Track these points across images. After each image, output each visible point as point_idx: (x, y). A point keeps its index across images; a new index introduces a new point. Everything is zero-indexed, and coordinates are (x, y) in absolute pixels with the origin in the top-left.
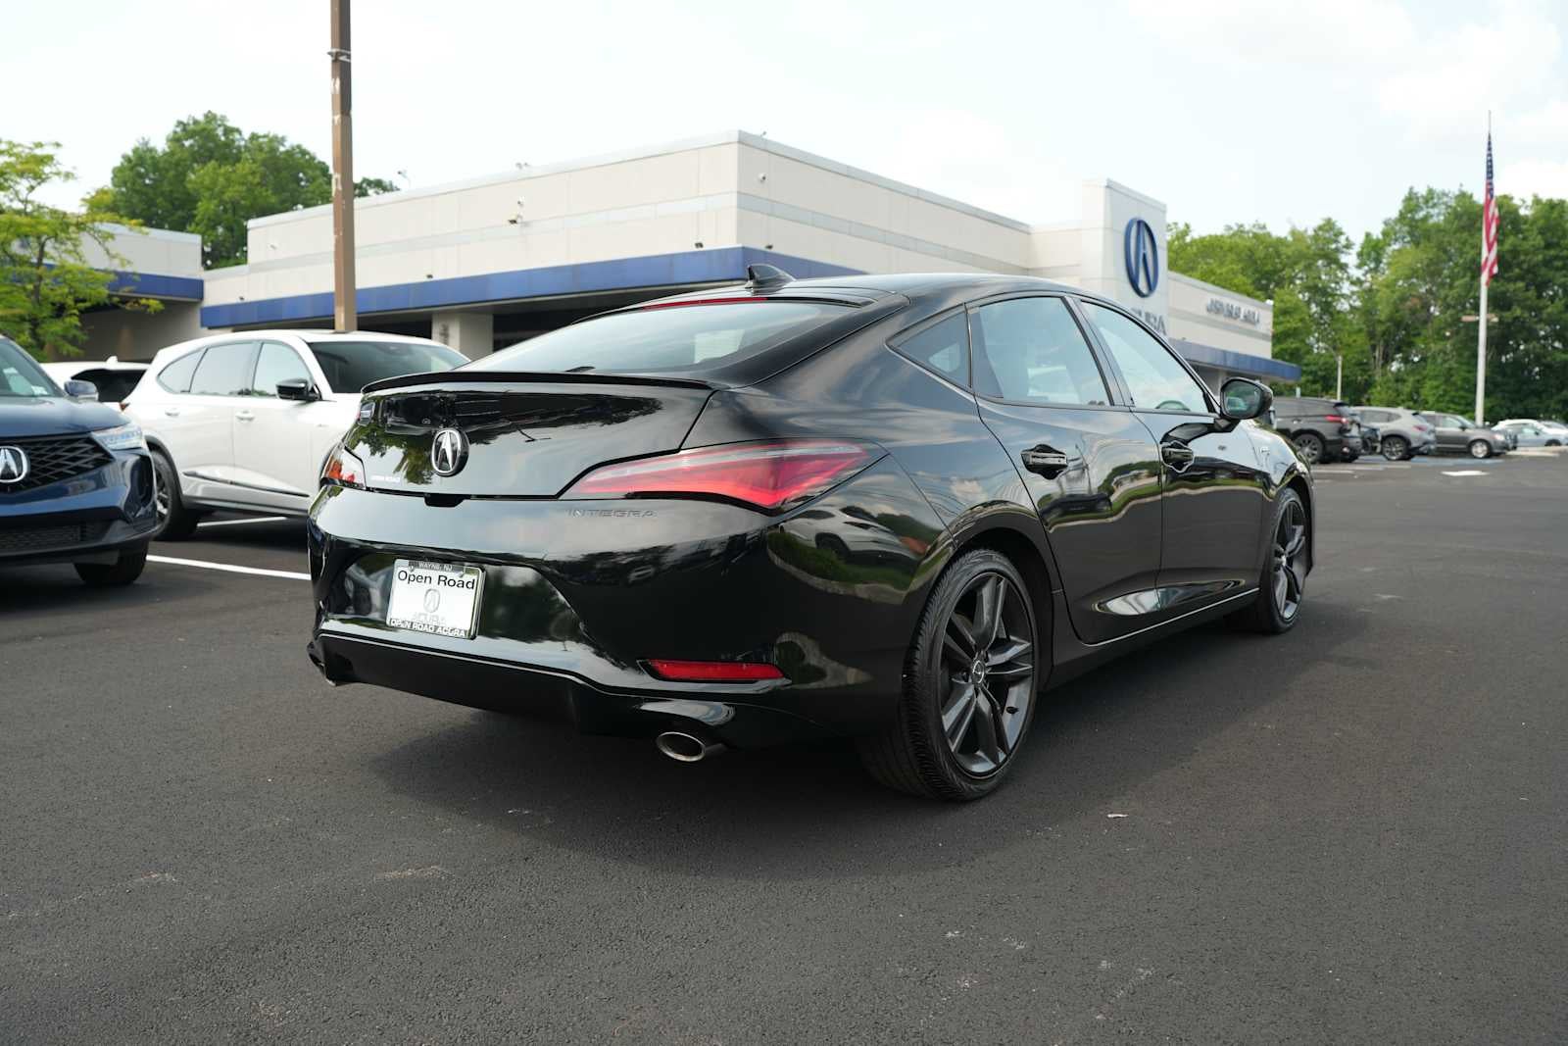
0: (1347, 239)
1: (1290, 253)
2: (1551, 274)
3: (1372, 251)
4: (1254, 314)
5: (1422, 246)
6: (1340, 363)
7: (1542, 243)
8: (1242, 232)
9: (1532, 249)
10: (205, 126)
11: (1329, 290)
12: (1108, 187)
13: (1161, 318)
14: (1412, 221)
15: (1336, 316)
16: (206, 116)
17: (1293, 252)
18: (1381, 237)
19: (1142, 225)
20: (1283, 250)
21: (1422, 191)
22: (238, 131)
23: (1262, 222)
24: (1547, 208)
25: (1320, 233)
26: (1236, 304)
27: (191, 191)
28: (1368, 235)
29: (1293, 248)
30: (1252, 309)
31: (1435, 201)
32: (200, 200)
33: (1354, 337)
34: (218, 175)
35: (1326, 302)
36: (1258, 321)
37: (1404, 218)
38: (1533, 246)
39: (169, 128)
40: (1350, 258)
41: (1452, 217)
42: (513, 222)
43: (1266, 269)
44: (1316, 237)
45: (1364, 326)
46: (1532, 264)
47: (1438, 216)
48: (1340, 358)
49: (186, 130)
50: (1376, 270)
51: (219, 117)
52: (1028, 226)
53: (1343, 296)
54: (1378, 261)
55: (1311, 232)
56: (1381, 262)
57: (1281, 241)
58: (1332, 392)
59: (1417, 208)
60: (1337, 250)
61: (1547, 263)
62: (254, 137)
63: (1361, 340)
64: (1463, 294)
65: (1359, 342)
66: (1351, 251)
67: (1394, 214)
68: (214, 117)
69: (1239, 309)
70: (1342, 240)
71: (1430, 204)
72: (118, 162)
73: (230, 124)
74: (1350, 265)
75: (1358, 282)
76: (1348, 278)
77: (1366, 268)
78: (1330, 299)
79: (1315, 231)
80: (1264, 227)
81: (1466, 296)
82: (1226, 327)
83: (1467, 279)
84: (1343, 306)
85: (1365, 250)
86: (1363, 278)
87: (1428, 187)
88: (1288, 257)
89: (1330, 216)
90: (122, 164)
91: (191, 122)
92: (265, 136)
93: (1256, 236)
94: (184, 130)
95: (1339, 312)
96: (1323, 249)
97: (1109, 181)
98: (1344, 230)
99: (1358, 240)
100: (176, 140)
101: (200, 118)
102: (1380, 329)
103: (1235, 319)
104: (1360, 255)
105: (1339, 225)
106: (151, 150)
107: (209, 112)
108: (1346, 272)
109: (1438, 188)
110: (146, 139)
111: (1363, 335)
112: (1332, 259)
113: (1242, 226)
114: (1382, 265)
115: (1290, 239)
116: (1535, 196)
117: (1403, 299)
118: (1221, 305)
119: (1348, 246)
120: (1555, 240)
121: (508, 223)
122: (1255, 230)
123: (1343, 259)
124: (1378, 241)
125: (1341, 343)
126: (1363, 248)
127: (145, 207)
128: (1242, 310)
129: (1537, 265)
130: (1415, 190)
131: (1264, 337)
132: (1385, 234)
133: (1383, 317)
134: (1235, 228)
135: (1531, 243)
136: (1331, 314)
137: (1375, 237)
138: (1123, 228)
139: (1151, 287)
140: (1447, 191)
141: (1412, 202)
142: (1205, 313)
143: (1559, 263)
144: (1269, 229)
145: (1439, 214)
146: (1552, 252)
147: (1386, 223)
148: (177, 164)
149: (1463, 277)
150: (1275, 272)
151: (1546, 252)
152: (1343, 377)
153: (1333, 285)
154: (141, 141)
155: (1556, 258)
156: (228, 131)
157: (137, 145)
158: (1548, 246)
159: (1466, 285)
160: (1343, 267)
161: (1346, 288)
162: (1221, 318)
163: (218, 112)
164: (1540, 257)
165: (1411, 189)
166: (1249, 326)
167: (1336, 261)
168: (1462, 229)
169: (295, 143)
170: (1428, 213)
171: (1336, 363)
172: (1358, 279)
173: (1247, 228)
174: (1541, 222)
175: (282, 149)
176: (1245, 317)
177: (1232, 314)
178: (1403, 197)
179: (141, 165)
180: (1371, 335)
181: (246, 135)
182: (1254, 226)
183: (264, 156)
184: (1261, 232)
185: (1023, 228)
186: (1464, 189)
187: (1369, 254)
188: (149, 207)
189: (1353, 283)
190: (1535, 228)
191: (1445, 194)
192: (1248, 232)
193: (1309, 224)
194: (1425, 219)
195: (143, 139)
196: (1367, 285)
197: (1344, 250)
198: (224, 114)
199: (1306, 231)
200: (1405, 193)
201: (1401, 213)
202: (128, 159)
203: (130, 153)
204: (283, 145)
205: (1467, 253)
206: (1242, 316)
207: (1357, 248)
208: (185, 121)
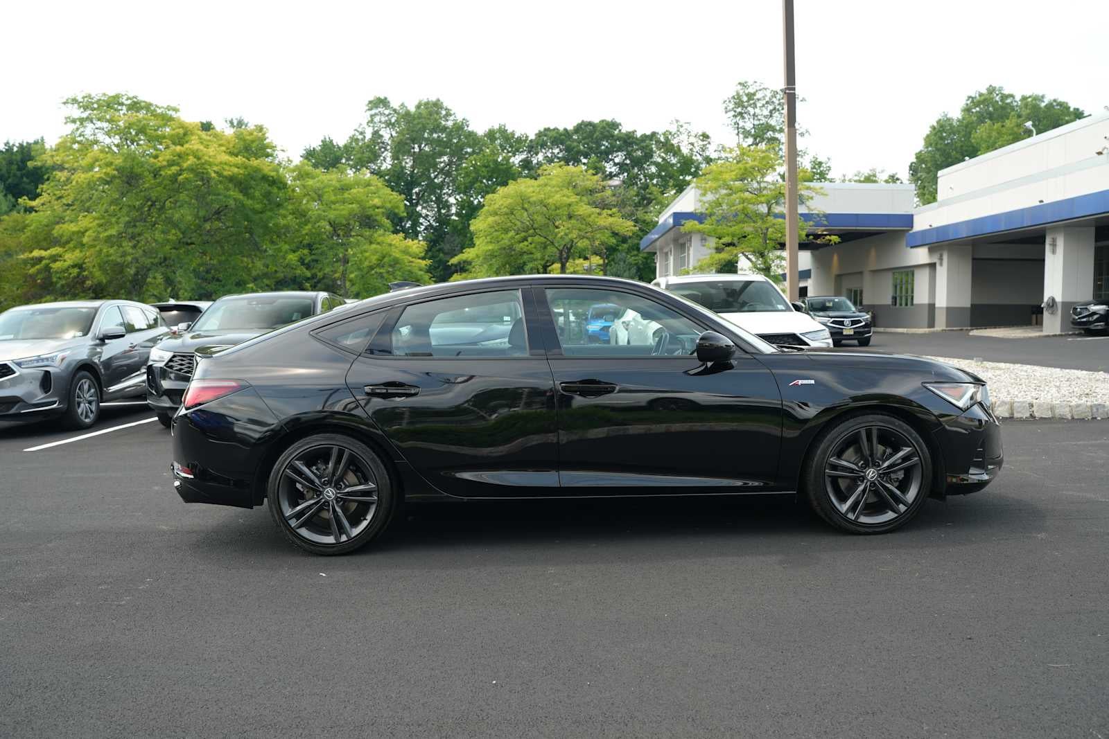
10: (987, 96)
16: (988, 89)
22: (1012, 96)
27: (975, 145)
32: (980, 150)
34: (992, 130)
39: (962, 102)
42: (1100, 153)
49: (974, 102)
51: (997, 88)
62: (1024, 98)
68: (994, 89)
72: (927, 131)
73: (1006, 92)
90: (931, 131)
91: (977, 95)
92: (1030, 97)
94: (972, 102)
100: (967, 110)
101: (984, 91)
106: (949, 119)
107: (991, 86)
110: (946, 113)
121: (1096, 155)
127: (944, 159)
148: (966, 126)
154: (943, 114)
156: (1004, 97)
157: (940, 117)
163: (996, 85)
169: (1052, 98)
175: (1043, 105)
179: (944, 131)
181: (1018, 98)
183: (1028, 111)
188: (947, 159)
195: (944, 112)
198: (1001, 86)
202: (934, 128)
203: (935, 124)
204: (1043, 102)
208: (973, 96)
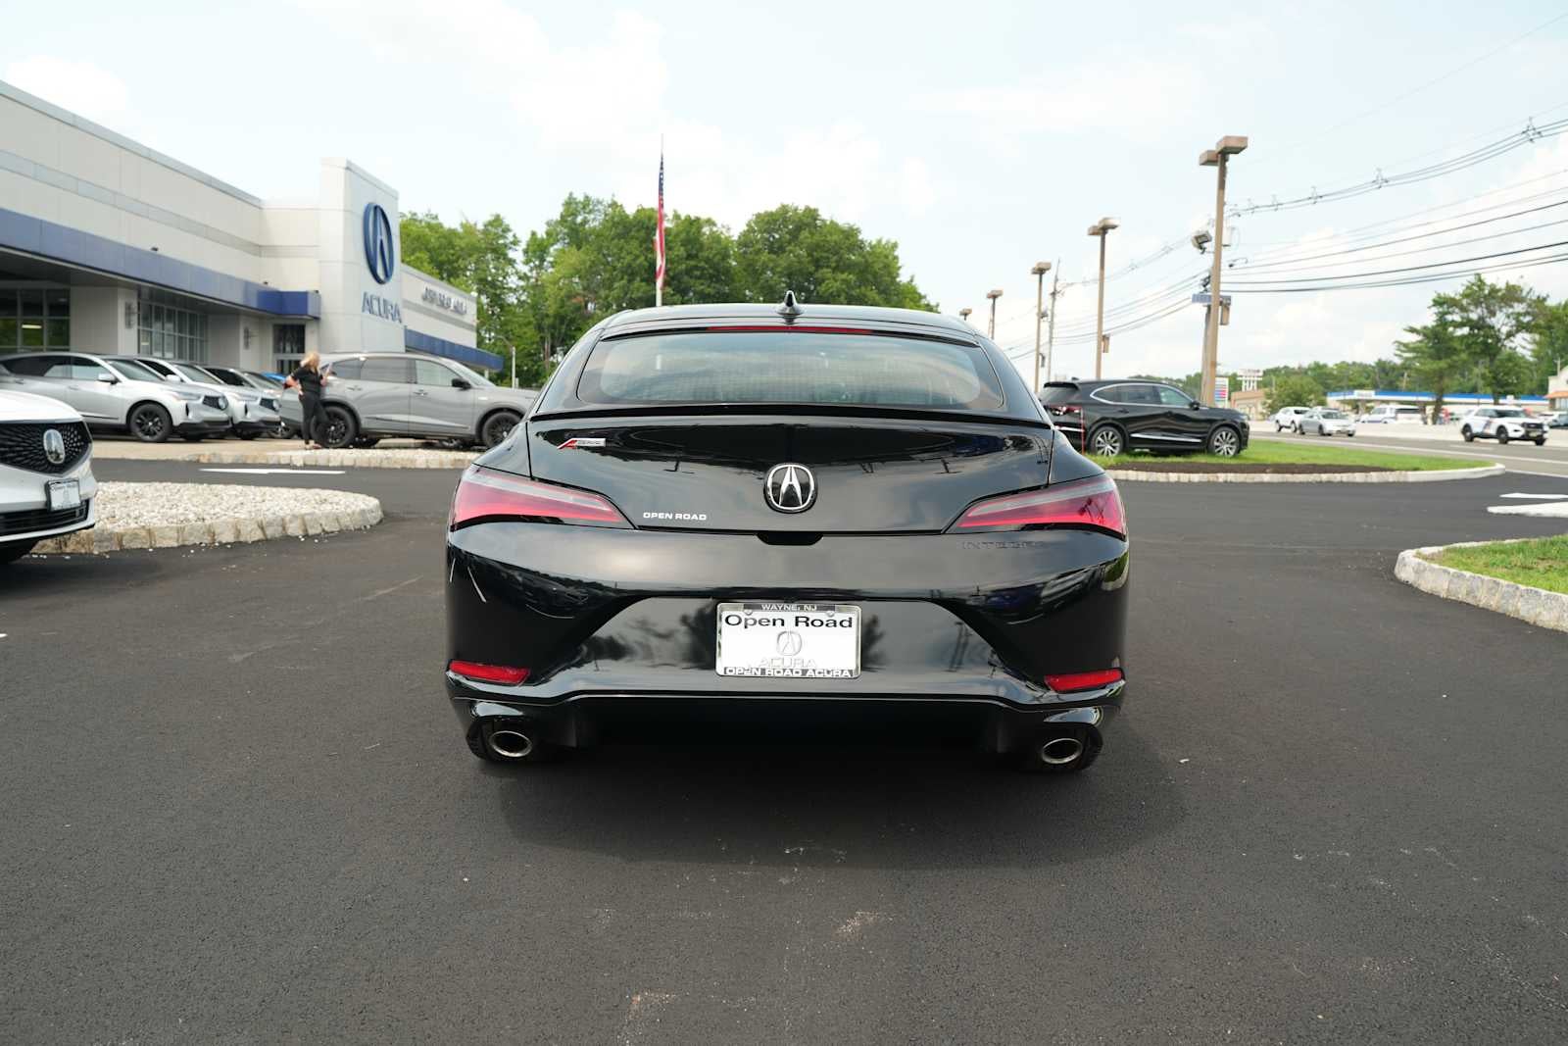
0: (514, 236)
1: (463, 245)
2: (692, 282)
3: (537, 250)
4: (462, 304)
5: (583, 249)
6: (514, 353)
7: (685, 255)
8: (415, 220)
9: (676, 259)
11: (499, 283)
12: (347, 168)
13: (396, 305)
14: (571, 226)
15: (507, 309)
17: (467, 245)
18: (545, 236)
19: (378, 210)
20: (457, 242)
21: (580, 198)
23: (434, 212)
24: (687, 223)
25: (490, 228)
26: (447, 294)
28: (534, 234)
29: (466, 240)
30: (461, 300)
31: (591, 207)
33: (525, 329)
35: (495, 294)
36: (466, 312)
37: (566, 221)
38: (678, 256)
40: (517, 254)
41: (610, 224)
43: (440, 258)
44: (486, 232)
45: (532, 319)
46: (677, 271)
47: (595, 221)
48: (514, 348)
50: (540, 267)
52: (260, 200)
53: (510, 289)
54: (542, 260)
55: (480, 227)
56: (545, 260)
57: (453, 232)
58: (507, 380)
59: (574, 215)
60: (505, 245)
61: (688, 272)
63: (530, 332)
64: (622, 295)
65: (529, 335)
66: (517, 248)
67: (557, 217)
69: (450, 299)
70: (510, 236)
71: (587, 211)
74: (517, 261)
75: (523, 277)
76: (517, 273)
77: (532, 264)
78: (498, 292)
79: (485, 226)
80: (436, 217)
81: (623, 298)
82: (438, 316)
83: (624, 282)
84: (512, 299)
85: (531, 248)
86: (529, 274)
87: (585, 193)
88: (462, 249)
89: (498, 212)
93: (429, 225)
95: (509, 305)
96: (492, 244)
97: (348, 162)
98: (511, 227)
99: (525, 238)
102: (547, 322)
103: (446, 308)
104: (526, 252)
105: (506, 221)
108: (513, 267)
109: (594, 195)
111: (532, 326)
112: (500, 253)
113: (415, 214)
114: (545, 263)
115: (460, 230)
116: (675, 211)
117: (569, 297)
118: (435, 294)
119: (515, 242)
120: (694, 252)
122: (426, 219)
123: (511, 254)
124: (543, 240)
125: (513, 334)
126: (528, 245)
128: (452, 301)
129: (681, 273)
130: (574, 196)
131: (469, 327)
132: (548, 234)
133: (551, 312)
134: (409, 216)
135: (676, 253)
136: (502, 307)
137: (539, 236)
138: (361, 212)
139: (388, 275)
140: (601, 200)
141: (571, 207)
142: (420, 302)
143: (698, 273)
144: (441, 220)
145: (594, 219)
146: (692, 263)
147: (548, 224)
149: (622, 278)
150: (450, 262)
151: (688, 262)
152: (516, 366)
153: (501, 279)
155: (696, 268)
158: (689, 257)
159: (623, 287)
160: (512, 262)
161: (513, 281)
162: (435, 308)
164: (684, 266)
165: (571, 194)
166: (457, 316)
167: (505, 256)
168: (619, 236)
170: (585, 218)
171: (510, 353)
172: (525, 274)
173: (420, 216)
174: (683, 236)
176: (455, 307)
177: (444, 304)
178: (562, 201)
180: (540, 328)
182: (427, 215)
184: (434, 222)
185: (255, 203)
186: (615, 199)
187: (534, 252)
189: (520, 278)
190: (678, 240)
191: (599, 202)
192: (421, 221)
193: (480, 219)
194: (585, 222)
196: (533, 280)
197: (513, 246)
199: (476, 224)
200: (566, 197)
201: (562, 216)
205: (624, 258)
206: (452, 308)
207: (523, 246)
